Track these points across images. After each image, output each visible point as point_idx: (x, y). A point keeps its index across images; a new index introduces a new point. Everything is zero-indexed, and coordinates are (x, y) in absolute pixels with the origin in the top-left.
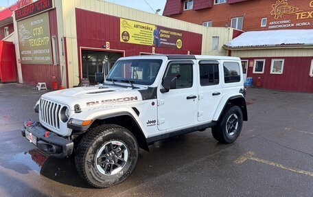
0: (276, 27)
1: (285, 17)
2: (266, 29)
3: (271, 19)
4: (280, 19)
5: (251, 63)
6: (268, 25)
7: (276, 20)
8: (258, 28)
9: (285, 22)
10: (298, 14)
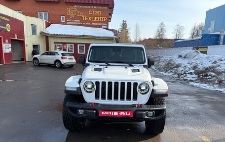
0: (71, 23)
1: (76, 17)
2: (65, 23)
3: (67, 17)
4: (73, 19)
5: (65, 46)
6: (66, 21)
7: (71, 19)
8: (59, 22)
9: (76, 21)
10: (83, 17)
